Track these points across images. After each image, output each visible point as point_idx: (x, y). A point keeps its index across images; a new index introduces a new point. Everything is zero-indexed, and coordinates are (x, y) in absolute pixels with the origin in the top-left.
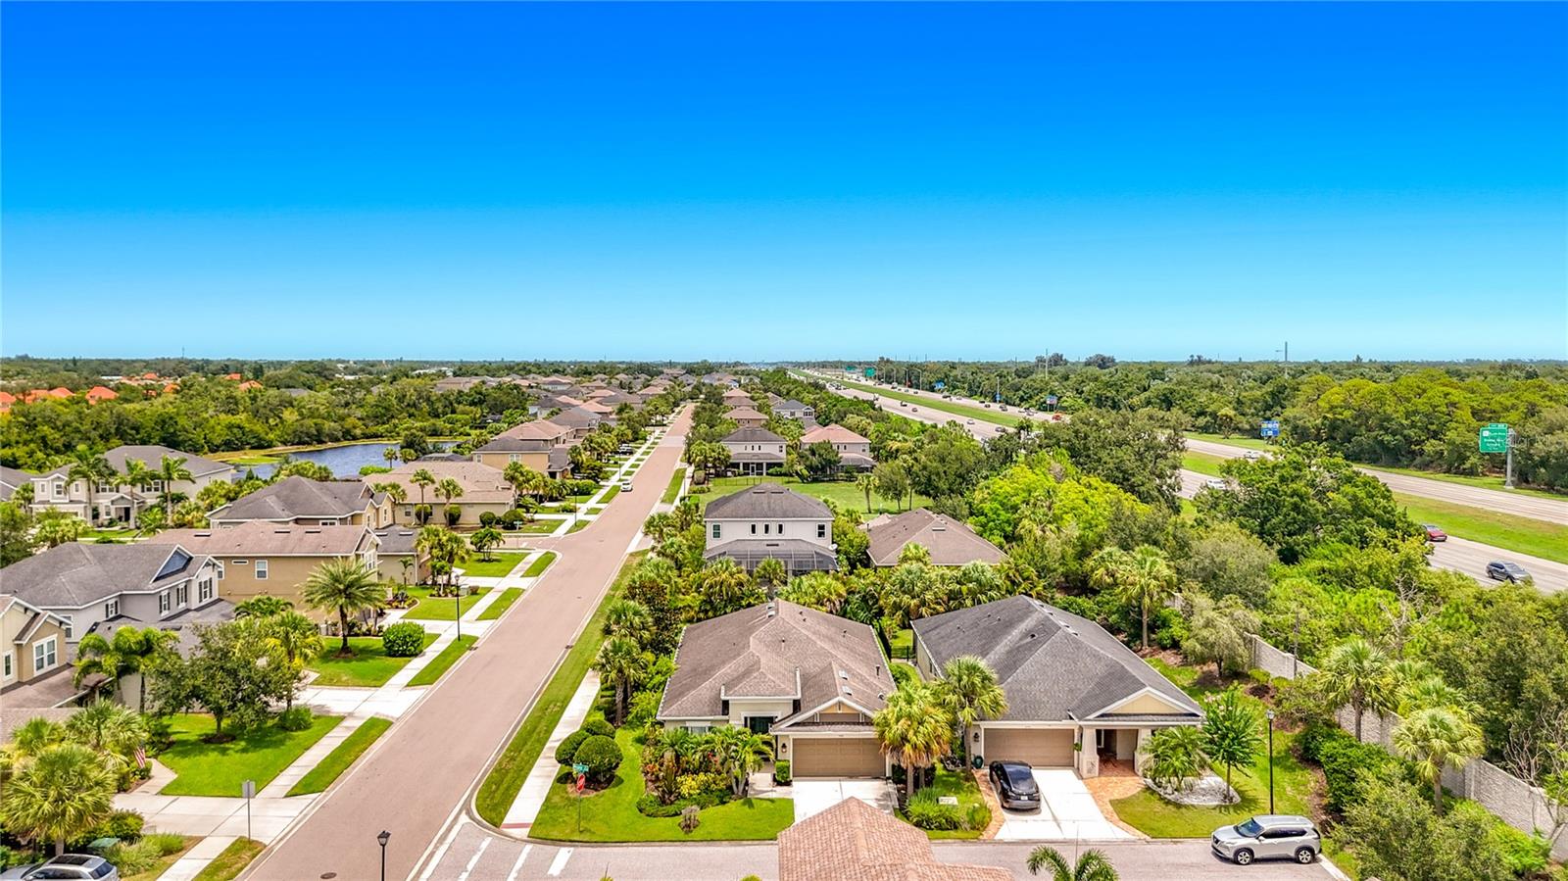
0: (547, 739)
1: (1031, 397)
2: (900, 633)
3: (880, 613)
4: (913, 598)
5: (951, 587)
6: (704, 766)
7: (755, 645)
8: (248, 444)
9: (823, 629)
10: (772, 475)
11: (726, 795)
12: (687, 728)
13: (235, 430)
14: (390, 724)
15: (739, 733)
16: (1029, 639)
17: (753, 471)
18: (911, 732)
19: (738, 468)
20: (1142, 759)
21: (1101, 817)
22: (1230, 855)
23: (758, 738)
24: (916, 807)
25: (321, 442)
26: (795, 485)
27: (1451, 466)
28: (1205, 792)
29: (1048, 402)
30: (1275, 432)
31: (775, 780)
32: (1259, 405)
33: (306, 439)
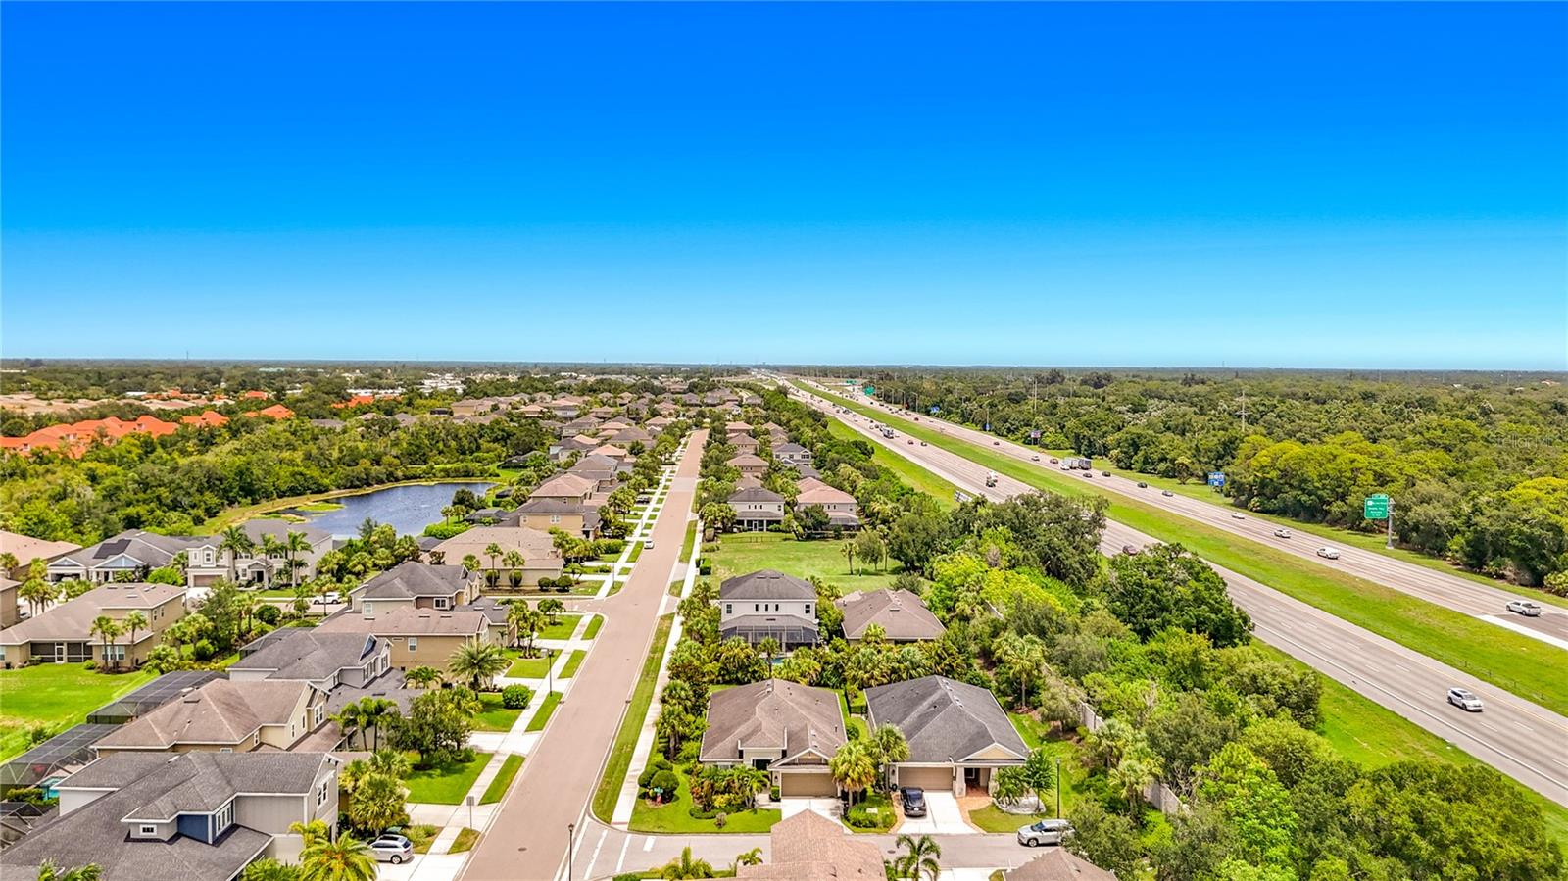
0: (627, 770)
1: (1017, 429)
2: (859, 693)
3: (844, 681)
4: (866, 673)
5: (893, 664)
6: (728, 789)
7: (759, 713)
8: (309, 489)
9: (802, 699)
10: (771, 531)
11: (741, 807)
12: (717, 766)
13: (298, 477)
14: (523, 759)
15: (749, 770)
16: (933, 709)
17: (755, 527)
18: (850, 771)
19: (743, 525)
20: (993, 785)
21: (961, 820)
22: (1026, 842)
23: (761, 773)
24: (853, 814)
25: (369, 485)
26: (791, 542)
27: (1354, 524)
28: (1026, 806)
29: (1032, 436)
30: (1221, 483)
31: (771, 798)
32: (1212, 455)
33: (358, 483)
